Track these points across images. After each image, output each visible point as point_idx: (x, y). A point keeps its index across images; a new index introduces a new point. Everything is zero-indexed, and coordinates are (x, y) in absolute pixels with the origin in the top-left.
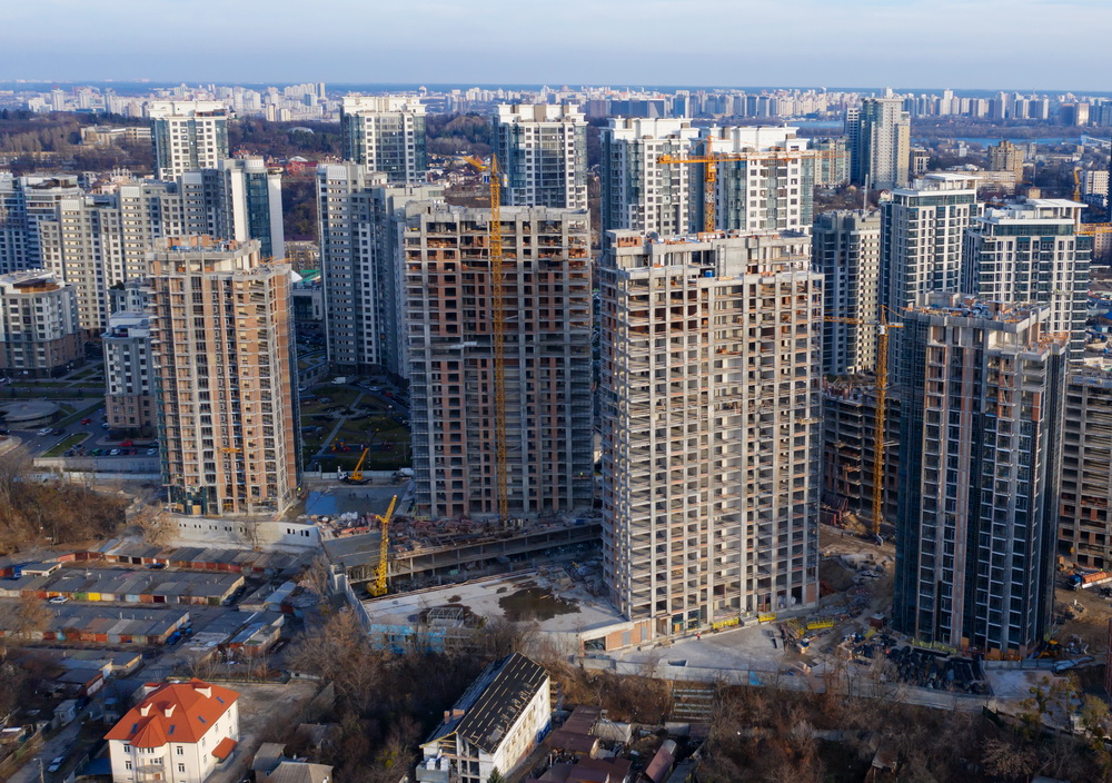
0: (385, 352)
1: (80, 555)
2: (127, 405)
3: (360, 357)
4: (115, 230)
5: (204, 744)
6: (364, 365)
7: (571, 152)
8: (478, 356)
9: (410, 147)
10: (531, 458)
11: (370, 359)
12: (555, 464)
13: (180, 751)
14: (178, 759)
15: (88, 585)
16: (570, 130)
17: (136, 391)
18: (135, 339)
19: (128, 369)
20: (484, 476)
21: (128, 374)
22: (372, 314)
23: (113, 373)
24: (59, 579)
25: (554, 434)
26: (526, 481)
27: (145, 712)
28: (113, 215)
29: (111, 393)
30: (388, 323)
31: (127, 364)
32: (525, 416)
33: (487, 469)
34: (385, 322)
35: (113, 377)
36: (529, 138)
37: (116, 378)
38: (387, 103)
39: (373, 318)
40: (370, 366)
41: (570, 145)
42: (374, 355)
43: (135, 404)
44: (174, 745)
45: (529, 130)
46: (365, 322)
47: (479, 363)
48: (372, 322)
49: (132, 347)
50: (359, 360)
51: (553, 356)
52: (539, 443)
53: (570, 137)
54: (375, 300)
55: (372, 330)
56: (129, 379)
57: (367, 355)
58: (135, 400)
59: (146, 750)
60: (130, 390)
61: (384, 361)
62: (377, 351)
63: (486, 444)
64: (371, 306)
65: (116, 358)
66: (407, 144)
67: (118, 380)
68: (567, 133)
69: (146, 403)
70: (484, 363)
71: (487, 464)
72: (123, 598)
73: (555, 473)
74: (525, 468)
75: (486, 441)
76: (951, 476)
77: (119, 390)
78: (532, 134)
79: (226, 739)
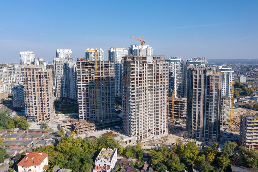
0: (67, 94)
1: (8, 131)
2: (17, 103)
4: (13, 74)
5: (41, 166)
6: (63, 97)
7: (101, 57)
8: (92, 87)
9: (70, 59)
10: (103, 108)
11: (65, 96)
12: (108, 109)
13: (35, 168)
14: (35, 169)
15: (10, 137)
16: (101, 53)
17: (19, 99)
18: (19, 89)
19: (18, 95)
20: (93, 112)
21: (18, 96)
22: (65, 87)
23: (15, 96)
24: (4, 135)
25: (108, 103)
26: (102, 113)
27: (27, 158)
28: (13, 71)
29: (14, 100)
30: (68, 88)
31: (17, 94)
32: (102, 99)
33: (94, 110)
34: (67, 88)
35: (14, 97)
36: (93, 54)
37: (15, 97)
38: (65, 51)
39: (65, 88)
40: (64, 97)
41: (101, 56)
42: (65, 95)
43: (19, 102)
44: (34, 166)
45: (93, 53)
46: (63, 89)
47: (92, 88)
48: (65, 89)
49: (18, 90)
50: (62, 96)
51: (107, 87)
52: (105, 105)
53: (101, 54)
54: (65, 84)
55: (65, 90)
56: (18, 97)
57: (64, 95)
58: (19, 101)
59: (27, 167)
60: (18, 99)
61: (67, 96)
62: (66, 94)
63: (94, 105)
64: (65, 85)
65: (15, 93)
66: (69, 58)
67: (16, 97)
68: (100, 54)
69: (21, 102)
70: (93, 88)
71: (94, 109)
72: (18, 139)
73: (108, 111)
74: (102, 110)
75: (94, 104)
76: (199, 103)
77: (16, 99)
78: (94, 54)
79: (45, 165)
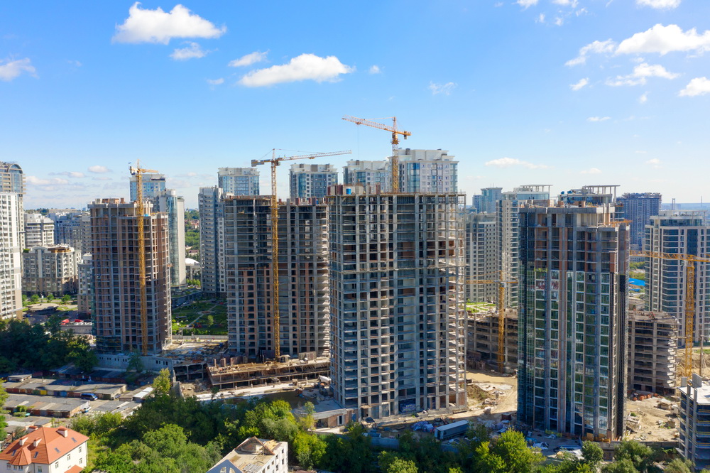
3: (218, 289)
5: (57, 466)
6: (219, 293)
10: (294, 322)
11: (223, 290)
13: (40, 470)
20: (267, 332)
21: (89, 283)
23: (81, 283)
26: (291, 336)
27: (22, 443)
29: (80, 294)
32: (291, 297)
33: (269, 328)
36: (308, 180)
40: (222, 294)
41: (329, 183)
42: (225, 287)
44: (36, 465)
45: (308, 176)
52: (299, 313)
56: (89, 286)
57: (221, 288)
59: (18, 467)
60: (89, 292)
63: (268, 314)
65: (84, 275)
67: (84, 287)
68: (328, 178)
71: (269, 325)
73: (308, 332)
74: (291, 328)
75: (269, 311)
77: (84, 292)
